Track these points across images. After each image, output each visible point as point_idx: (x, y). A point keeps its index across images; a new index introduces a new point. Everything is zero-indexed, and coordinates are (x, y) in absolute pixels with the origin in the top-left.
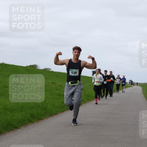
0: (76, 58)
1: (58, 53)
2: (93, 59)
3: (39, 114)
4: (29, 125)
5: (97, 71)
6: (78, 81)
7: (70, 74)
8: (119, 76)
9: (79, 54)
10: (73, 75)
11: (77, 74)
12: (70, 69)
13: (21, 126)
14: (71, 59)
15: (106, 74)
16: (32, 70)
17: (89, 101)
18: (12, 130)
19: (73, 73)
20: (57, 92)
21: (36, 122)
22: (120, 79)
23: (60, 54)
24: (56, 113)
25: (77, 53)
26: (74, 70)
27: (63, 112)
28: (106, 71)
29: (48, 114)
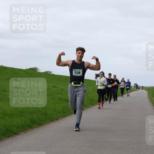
0: (79, 59)
1: (60, 54)
2: (97, 60)
3: (39, 120)
4: (29, 131)
5: (101, 73)
6: (81, 82)
7: (74, 74)
8: (123, 79)
9: (82, 55)
10: (76, 75)
11: (81, 74)
12: (73, 70)
13: (21, 132)
14: (74, 60)
15: (110, 77)
16: (32, 73)
17: (92, 105)
18: (11, 136)
19: (77, 73)
20: (59, 96)
21: (36, 128)
22: (124, 83)
23: (63, 54)
24: (57, 119)
25: (80, 54)
26: (78, 70)
27: (65, 117)
28: (110, 74)
29: (48, 119)
